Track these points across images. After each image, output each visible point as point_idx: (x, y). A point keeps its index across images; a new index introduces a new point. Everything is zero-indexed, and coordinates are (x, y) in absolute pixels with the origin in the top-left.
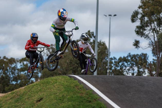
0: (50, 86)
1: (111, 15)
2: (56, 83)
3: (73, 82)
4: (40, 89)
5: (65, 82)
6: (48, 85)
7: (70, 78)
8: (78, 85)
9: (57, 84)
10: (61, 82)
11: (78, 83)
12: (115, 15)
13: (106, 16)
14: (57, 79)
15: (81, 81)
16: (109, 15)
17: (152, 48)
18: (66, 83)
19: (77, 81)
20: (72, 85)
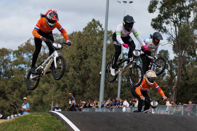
0: (27, 127)
1: (126, 2)
2: (35, 122)
3: (55, 122)
4: (16, 129)
5: (45, 122)
6: (26, 125)
7: (52, 116)
8: (60, 127)
9: (36, 124)
10: (41, 122)
11: (60, 123)
12: (131, 2)
13: (120, 2)
14: (36, 117)
15: (64, 121)
16: (124, 2)
17: (173, 44)
18: (46, 124)
19: (60, 121)
20: (54, 127)
